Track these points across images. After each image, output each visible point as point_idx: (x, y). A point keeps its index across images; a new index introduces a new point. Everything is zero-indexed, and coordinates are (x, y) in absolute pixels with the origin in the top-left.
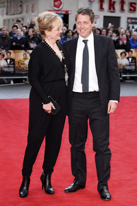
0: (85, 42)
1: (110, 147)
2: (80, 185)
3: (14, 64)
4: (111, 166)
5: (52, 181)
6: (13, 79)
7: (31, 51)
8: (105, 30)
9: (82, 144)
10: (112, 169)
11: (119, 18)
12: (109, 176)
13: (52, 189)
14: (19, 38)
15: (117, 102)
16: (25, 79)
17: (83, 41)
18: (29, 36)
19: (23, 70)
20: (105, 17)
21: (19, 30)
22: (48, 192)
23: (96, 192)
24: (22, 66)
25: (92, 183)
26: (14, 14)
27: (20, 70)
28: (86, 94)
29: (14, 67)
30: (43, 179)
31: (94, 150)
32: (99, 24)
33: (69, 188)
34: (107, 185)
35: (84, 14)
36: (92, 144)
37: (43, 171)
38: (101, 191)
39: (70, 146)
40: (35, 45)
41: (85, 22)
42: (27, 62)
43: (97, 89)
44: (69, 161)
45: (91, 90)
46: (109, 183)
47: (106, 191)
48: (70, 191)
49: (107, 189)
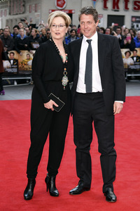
0: (89, 42)
1: (116, 148)
2: (85, 187)
3: (17, 64)
4: (117, 167)
5: (56, 183)
6: (16, 80)
7: (34, 52)
8: (109, 29)
9: (87, 145)
10: (117, 170)
11: (123, 17)
12: (114, 177)
13: (56, 192)
14: (22, 39)
15: (122, 102)
16: (29, 80)
17: (87, 41)
18: (32, 36)
19: (27, 71)
20: (109, 16)
21: (22, 30)
22: (53, 194)
23: (102, 193)
24: (25, 67)
25: (97, 185)
26: (17, 14)
27: (24, 71)
28: (89, 94)
29: (18, 68)
30: (48, 181)
31: (99, 151)
32: (103, 23)
33: (74, 190)
34: (112, 187)
35: (87, 14)
36: (98, 145)
37: (47, 173)
38: (106, 193)
39: (75, 147)
40: (38, 45)
41: (89, 22)
42: (30, 62)
43: (100, 89)
44: (74, 163)
45: (94, 90)
46: (115, 185)
47: (111, 192)
48: (75, 193)
49: (113, 191)
